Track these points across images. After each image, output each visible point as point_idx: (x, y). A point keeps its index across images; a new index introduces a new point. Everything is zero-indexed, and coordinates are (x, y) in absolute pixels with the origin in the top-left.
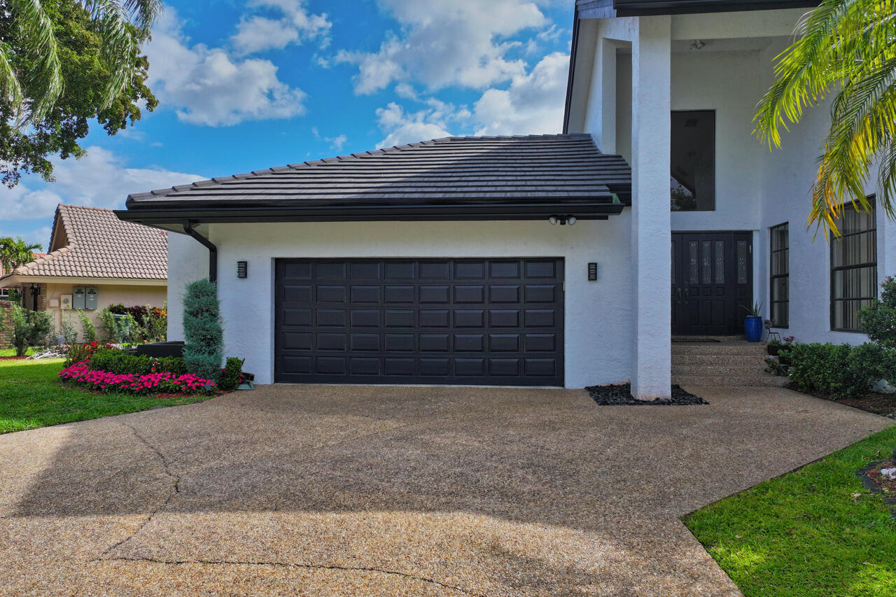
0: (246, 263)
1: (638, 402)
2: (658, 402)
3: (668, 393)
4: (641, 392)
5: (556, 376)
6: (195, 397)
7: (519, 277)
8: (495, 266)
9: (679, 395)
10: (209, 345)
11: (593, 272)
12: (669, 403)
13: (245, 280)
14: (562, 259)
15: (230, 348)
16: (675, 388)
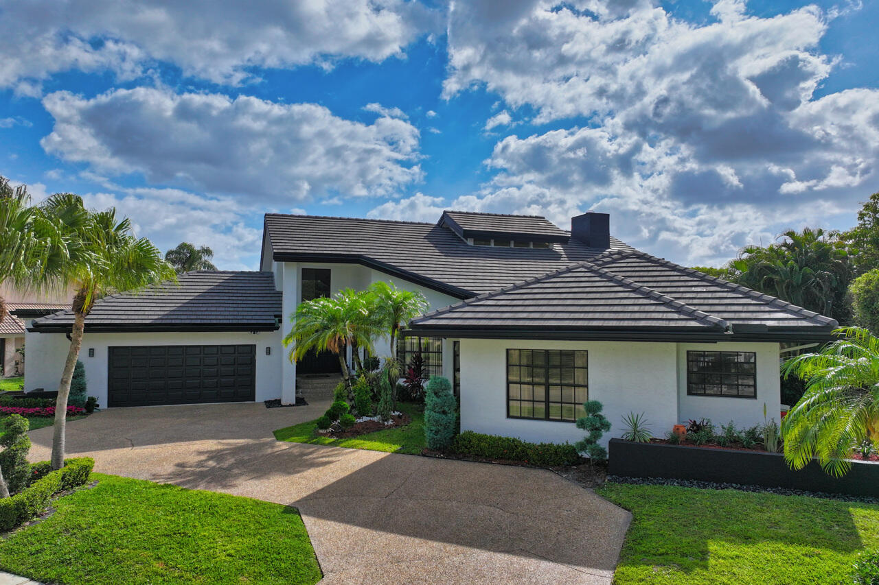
0: (93, 349)
1: (282, 406)
2: (290, 405)
3: (294, 403)
4: (283, 403)
5: (251, 397)
6: (77, 416)
7: (234, 353)
8: (223, 348)
9: (300, 401)
10: (81, 391)
11: (268, 351)
12: (293, 405)
13: (92, 358)
14: (255, 345)
15: (90, 392)
16: (297, 398)
